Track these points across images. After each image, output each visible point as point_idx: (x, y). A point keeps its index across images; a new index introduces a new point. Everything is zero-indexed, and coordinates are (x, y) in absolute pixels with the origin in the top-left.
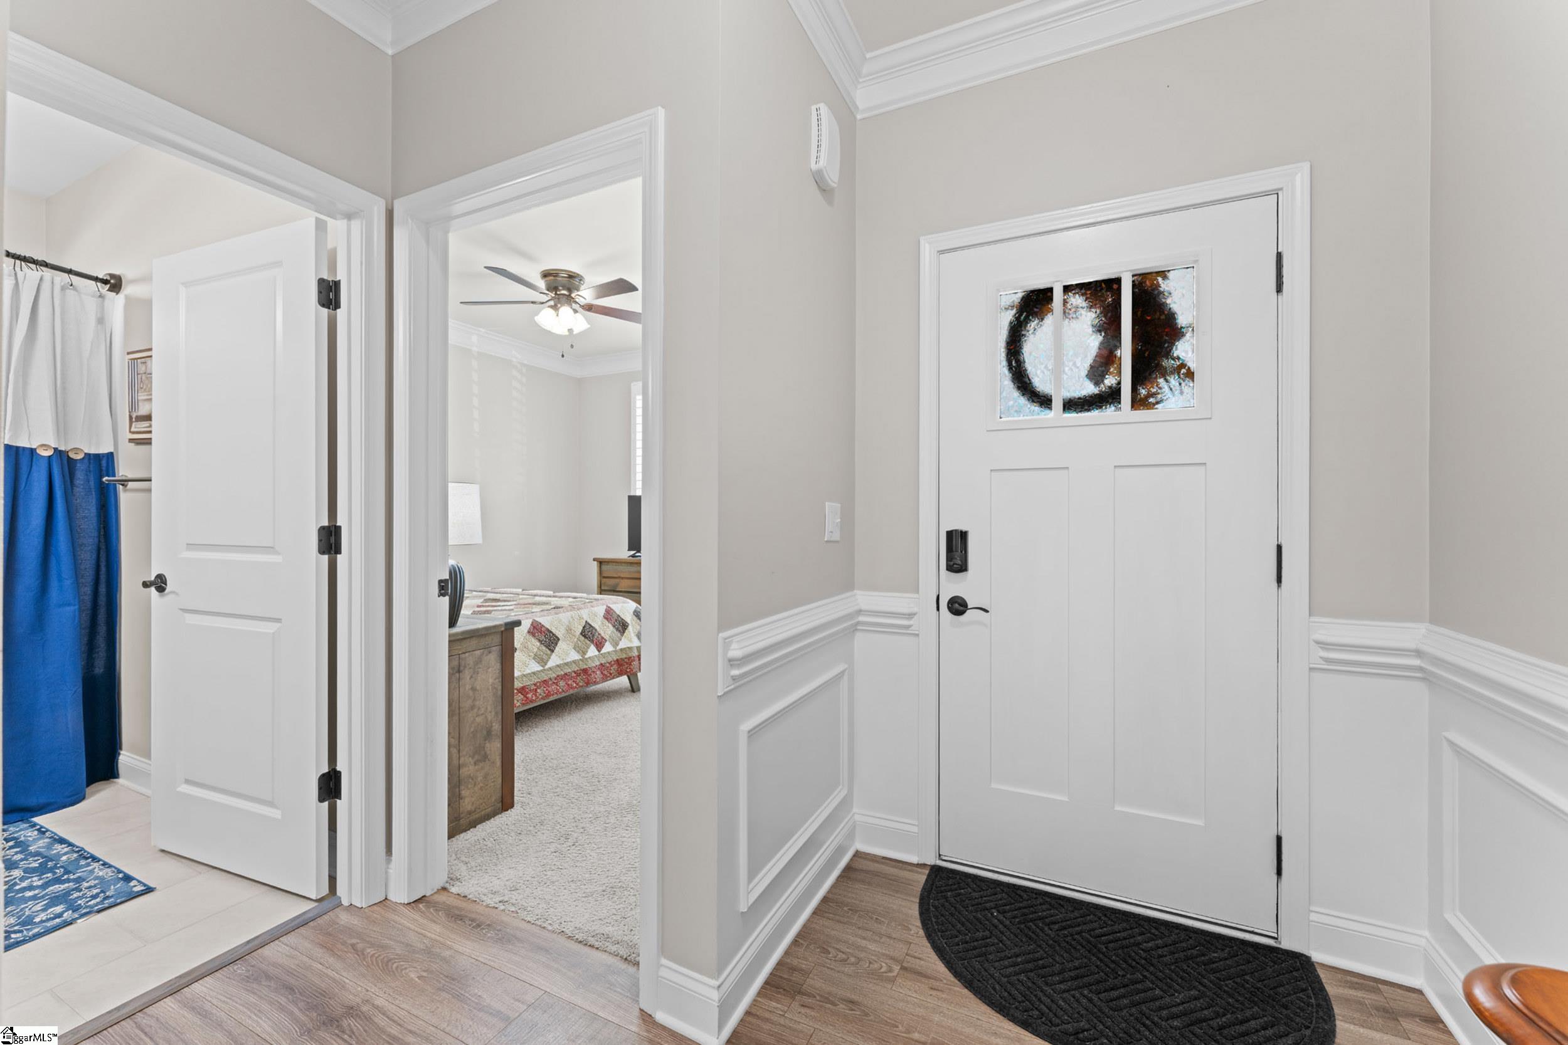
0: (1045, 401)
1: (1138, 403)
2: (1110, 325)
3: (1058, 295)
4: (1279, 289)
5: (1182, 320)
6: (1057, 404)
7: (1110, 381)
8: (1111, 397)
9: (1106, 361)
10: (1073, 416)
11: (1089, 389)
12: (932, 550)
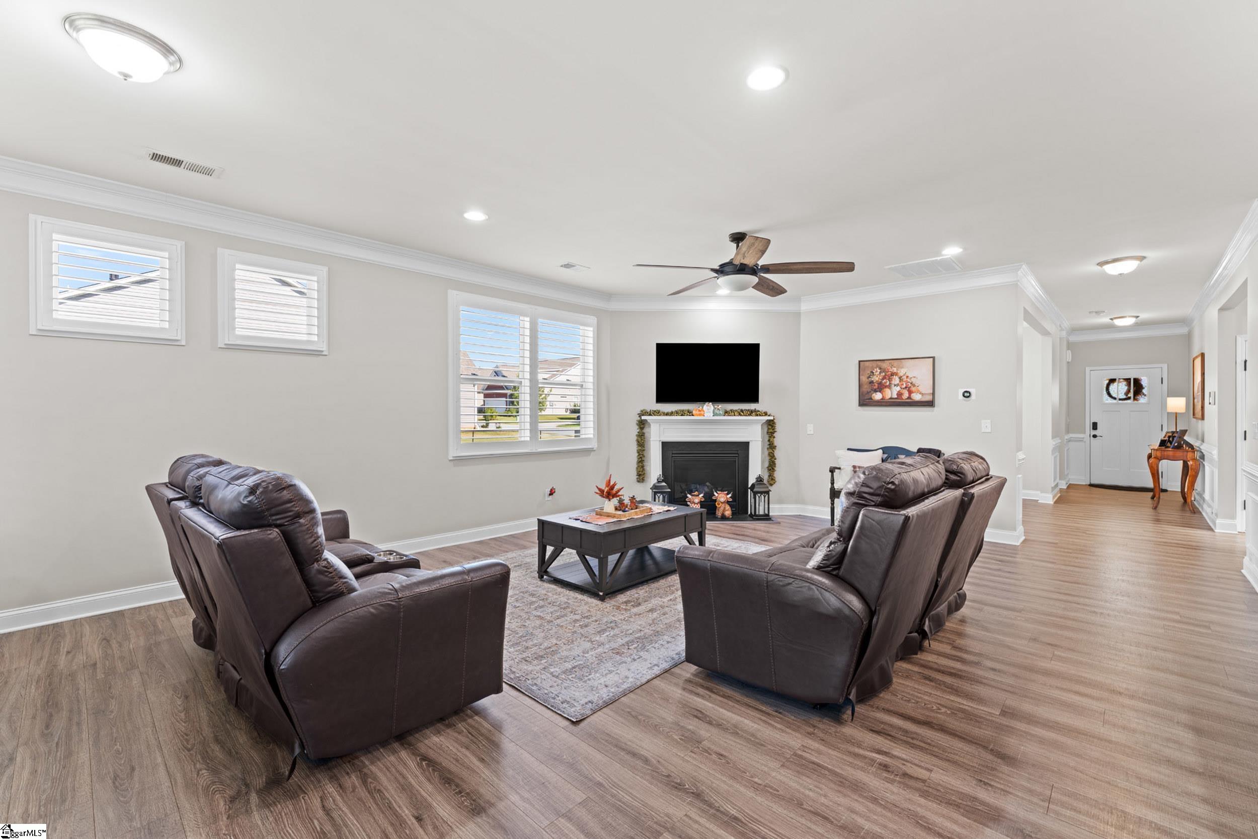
0: (1115, 399)
1: (1135, 399)
2: (1129, 385)
3: (1117, 380)
4: (1162, 383)
5: (1144, 386)
6: (1118, 399)
7: (1129, 395)
8: (1129, 398)
9: (1128, 391)
10: (1121, 402)
11: (1125, 397)
12: (1088, 426)
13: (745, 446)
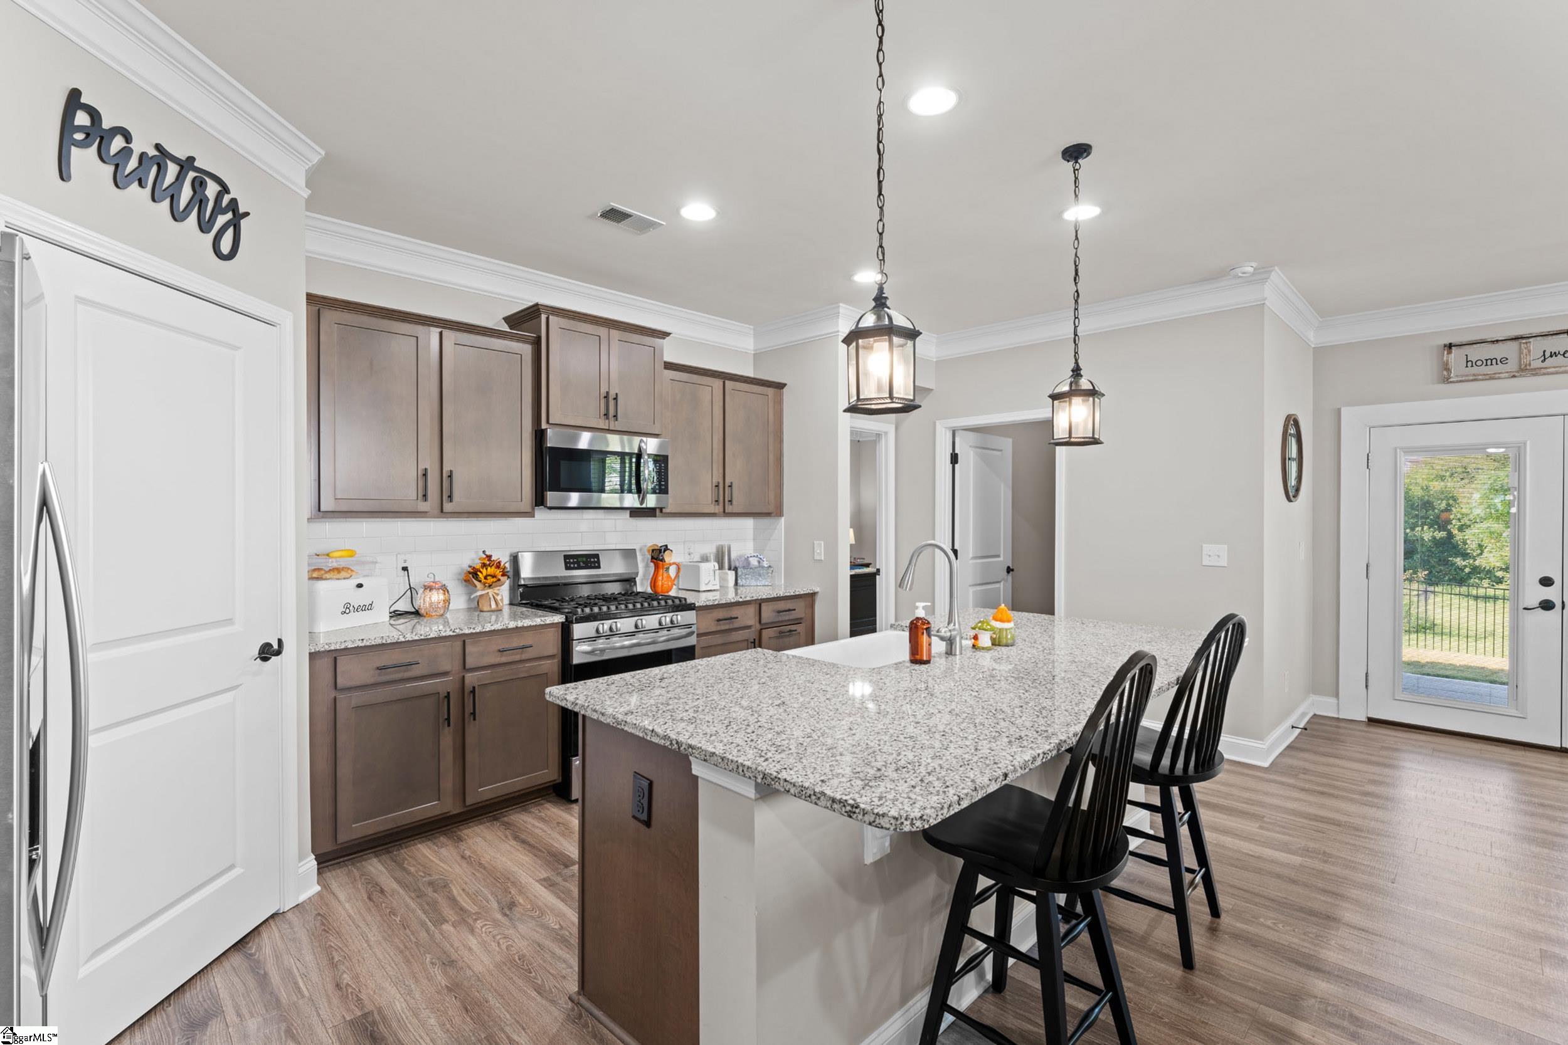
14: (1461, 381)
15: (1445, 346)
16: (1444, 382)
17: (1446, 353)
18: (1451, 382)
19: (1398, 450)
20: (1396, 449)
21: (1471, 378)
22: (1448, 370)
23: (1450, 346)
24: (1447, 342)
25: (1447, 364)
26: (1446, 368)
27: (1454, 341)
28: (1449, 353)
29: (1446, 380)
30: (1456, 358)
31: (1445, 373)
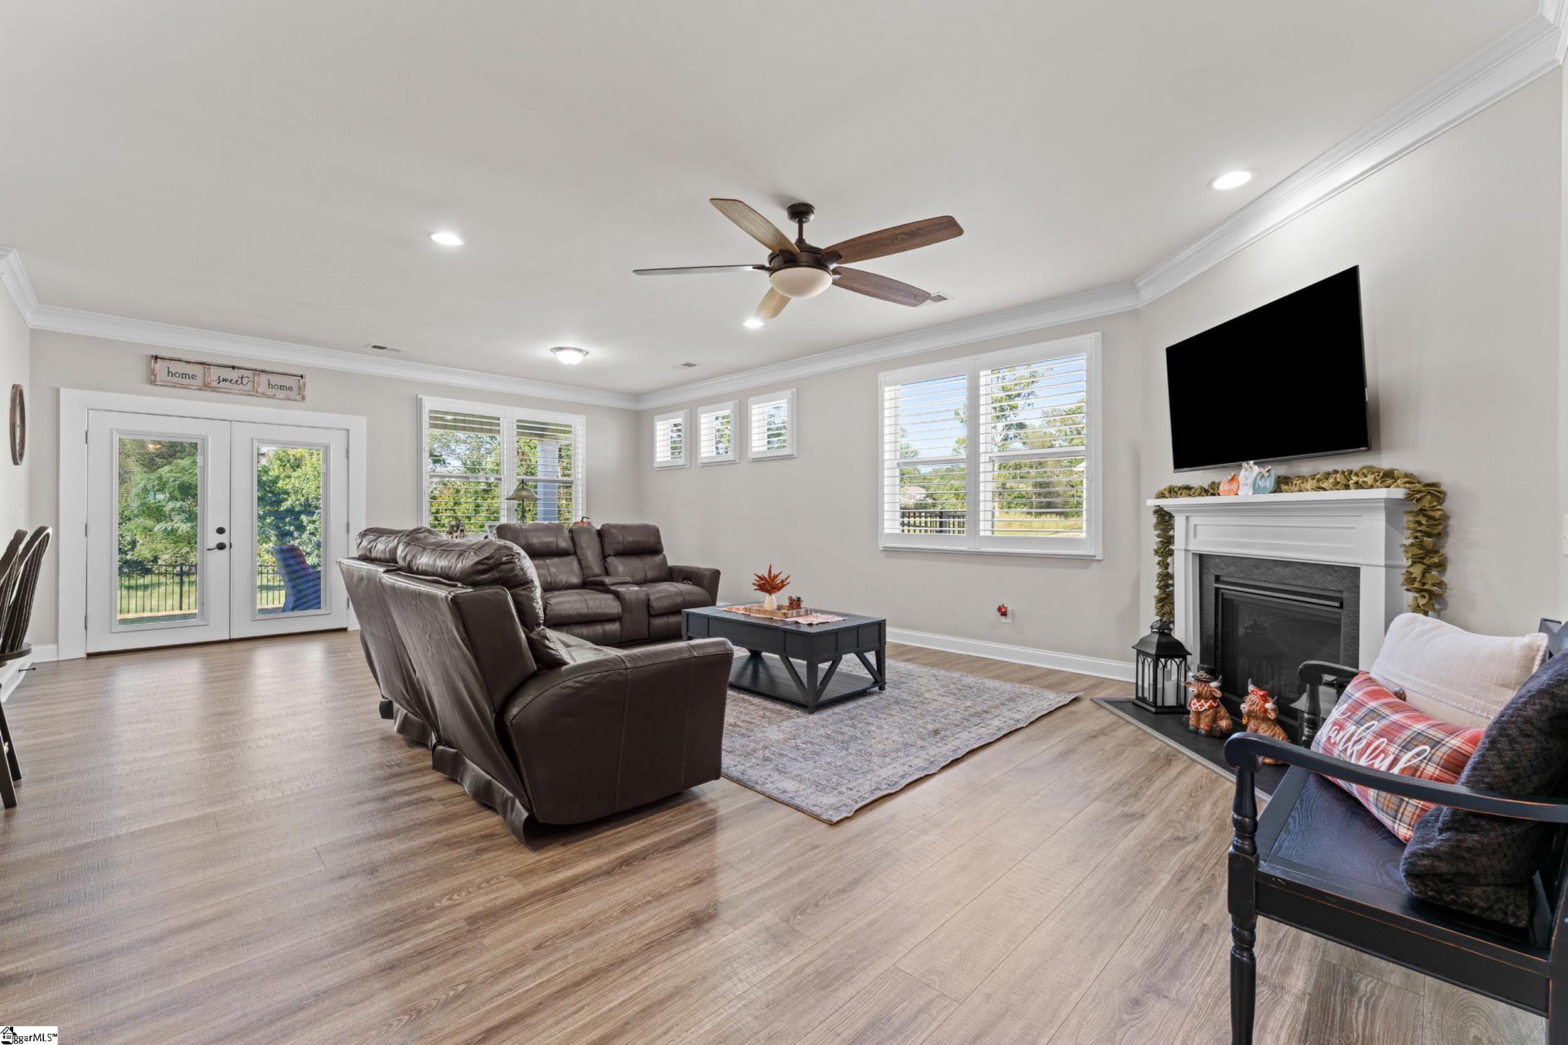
13: (1352, 574)
14: (165, 386)
15: (152, 356)
16: (151, 384)
17: (153, 361)
18: (157, 385)
19: (114, 432)
20: (112, 430)
21: (172, 385)
22: (155, 375)
23: (156, 358)
24: (154, 354)
25: (154, 371)
26: (153, 372)
27: (160, 354)
28: (156, 363)
29: (153, 382)
30: (160, 367)
31: (152, 377)
